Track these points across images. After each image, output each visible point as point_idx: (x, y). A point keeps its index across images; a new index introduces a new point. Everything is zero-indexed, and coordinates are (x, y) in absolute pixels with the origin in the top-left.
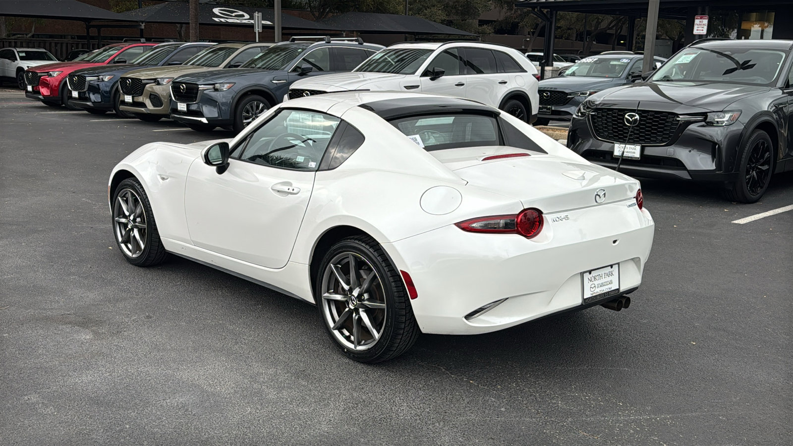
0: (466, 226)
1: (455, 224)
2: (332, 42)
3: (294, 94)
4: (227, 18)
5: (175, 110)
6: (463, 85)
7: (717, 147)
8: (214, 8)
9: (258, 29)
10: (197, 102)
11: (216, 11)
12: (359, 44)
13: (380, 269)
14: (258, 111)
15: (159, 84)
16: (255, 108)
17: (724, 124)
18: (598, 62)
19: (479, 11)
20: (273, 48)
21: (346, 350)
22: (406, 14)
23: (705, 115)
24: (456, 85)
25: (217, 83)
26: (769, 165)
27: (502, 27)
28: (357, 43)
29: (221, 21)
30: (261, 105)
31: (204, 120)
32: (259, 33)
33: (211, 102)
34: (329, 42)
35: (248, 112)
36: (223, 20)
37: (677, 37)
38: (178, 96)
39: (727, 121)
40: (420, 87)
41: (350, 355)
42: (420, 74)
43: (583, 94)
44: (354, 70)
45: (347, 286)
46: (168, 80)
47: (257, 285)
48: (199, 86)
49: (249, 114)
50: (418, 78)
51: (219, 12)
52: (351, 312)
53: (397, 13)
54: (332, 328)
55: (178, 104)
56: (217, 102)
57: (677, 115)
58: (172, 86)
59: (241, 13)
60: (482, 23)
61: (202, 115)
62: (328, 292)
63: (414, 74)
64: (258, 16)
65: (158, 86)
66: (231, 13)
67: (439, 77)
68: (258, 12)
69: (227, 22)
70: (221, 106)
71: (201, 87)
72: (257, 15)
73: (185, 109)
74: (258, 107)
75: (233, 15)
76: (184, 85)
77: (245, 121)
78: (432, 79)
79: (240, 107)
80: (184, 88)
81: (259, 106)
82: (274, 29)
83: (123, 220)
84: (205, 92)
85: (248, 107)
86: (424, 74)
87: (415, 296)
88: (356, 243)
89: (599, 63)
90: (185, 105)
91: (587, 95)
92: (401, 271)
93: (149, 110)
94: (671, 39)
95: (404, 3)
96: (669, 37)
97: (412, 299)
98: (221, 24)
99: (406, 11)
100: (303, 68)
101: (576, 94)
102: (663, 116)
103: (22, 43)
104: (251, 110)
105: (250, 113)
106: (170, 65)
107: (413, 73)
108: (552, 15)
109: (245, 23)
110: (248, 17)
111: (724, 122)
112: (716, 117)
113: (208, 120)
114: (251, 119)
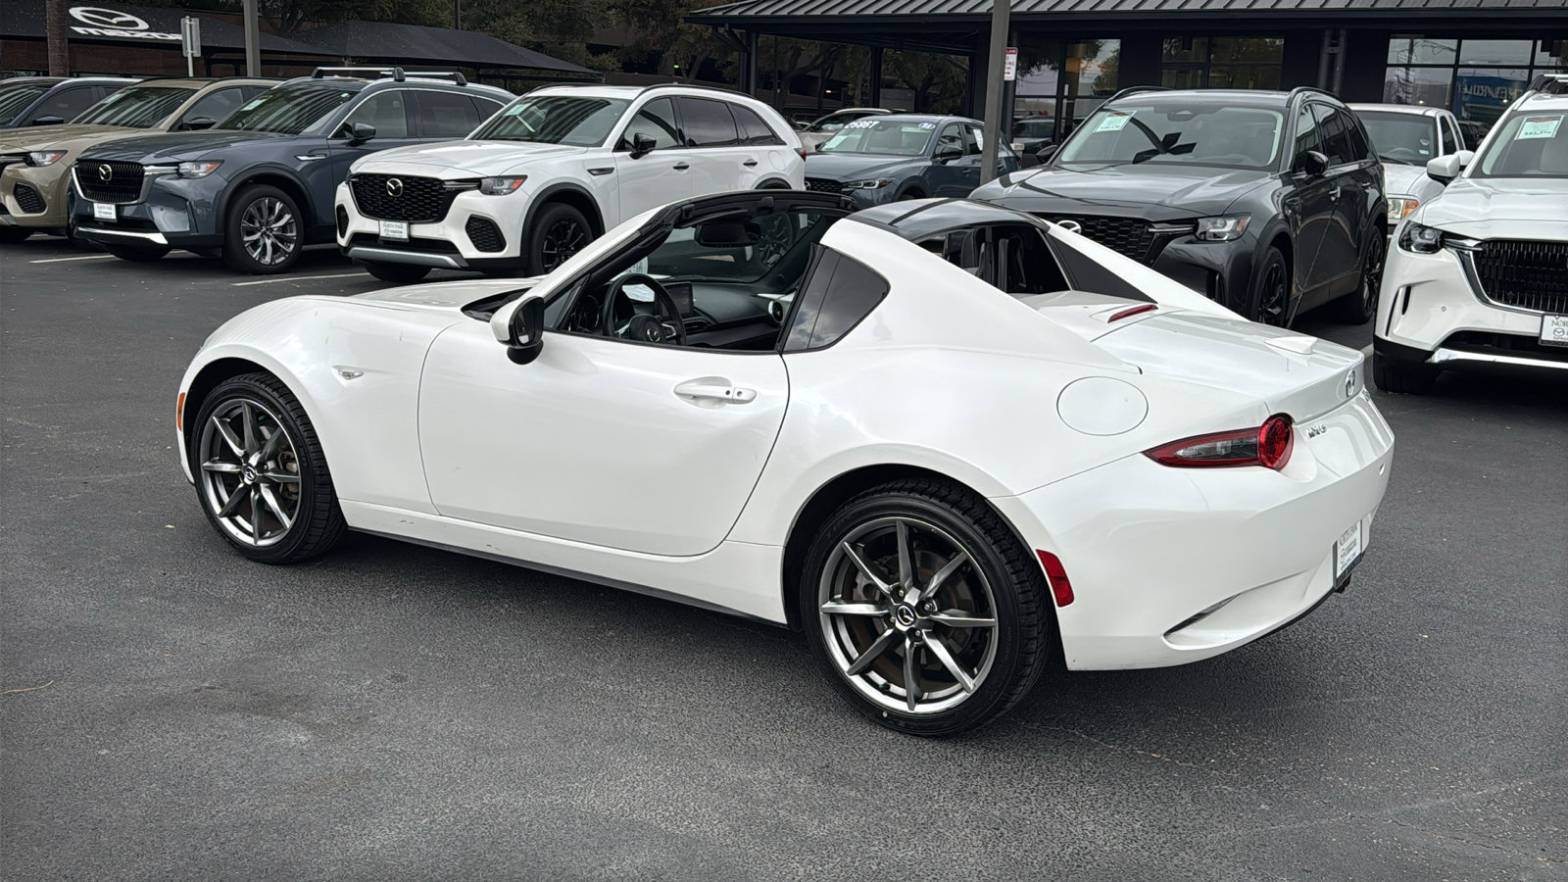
0: (1166, 456)
1: (1144, 452)
2: (407, 79)
3: (365, 183)
4: (102, 28)
5: (90, 220)
6: (686, 167)
7: (1217, 278)
8: (70, 7)
9: (192, 51)
10: (140, 200)
11: (76, 12)
12: (458, 84)
13: (980, 548)
14: (273, 217)
15: (31, 163)
16: (265, 212)
17: (1225, 238)
18: (881, 128)
19: (592, 27)
20: (279, 90)
21: (885, 715)
22: (457, 28)
23: (1193, 222)
24: (676, 168)
25: (184, 162)
26: (1281, 306)
27: (630, 58)
28: (454, 83)
29: (90, 34)
30: (278, 206)
31: (158, 238)
32: (194, 58)
33: (173, 200)
34: (403, 80)
35: (251, 220)
36: (93, 31)
37: (920, 84)
38: (92, 188)
39: (1229, 232)
40: (615, 171)
41: (896, 723)
42: (613, 147)
43: (868, 184)
44: (469, 137)
45: (886, 586)
46: (53, 155)
47: (618, 590)
48: (146, 168)
49: (253, 223)
50: (610, 155)
51: (84, 16)
52: (898, 637)
53: (440, 25)
54: (848, 672)
55: (96, 205)
56: (186, 200)
57: (1150, 224)
58: (76, 169)
59: (130, 18)
60: (596, 50)
61: (154, 229)
62: (832, 599)
63: (601, 146)
64: (191, 25)
65: (30, 169)
66: (107, 17)
67: (647, 153)
68: (191, 17)
69: (103, 35)
70: (194, 208)
71: (149, 170)
72: (188, 22)
73: (113, 216)
74: (271, 209)
75: (114, 21)
76: (108, 166)
77: (246, 239)
78: (635, 156)
79: (237, 208)
80: (108, 173)
81: (275, 209)
82: (245, 52)
83: (228, 467)
84: (158, 180)
85: (252, 209)
86: (621, 146)
87: (1067, 598)
88: (917, 499)
89: (882, 130)
90: (113, 207)
91: (876, 187)
92: (1038, 551)
93: (16, 219)
94: (912, 87)
95: (451, 6)
96: (908, 85)
97: (1060, 605)
98: (89, 41)
99: (457, 21)
100: (358, 132)
101: (857, 185)
102: (1123, 226)
104: (258, 216)
105: (256, 221)
106: (36, 123)
107: (600, 144)
108: (749, 39)
109: (140, 38)
110: (146, 26)
111: (1224, 234)
112: (1209, 225)
113: (166, 238)
114: (259, 234)
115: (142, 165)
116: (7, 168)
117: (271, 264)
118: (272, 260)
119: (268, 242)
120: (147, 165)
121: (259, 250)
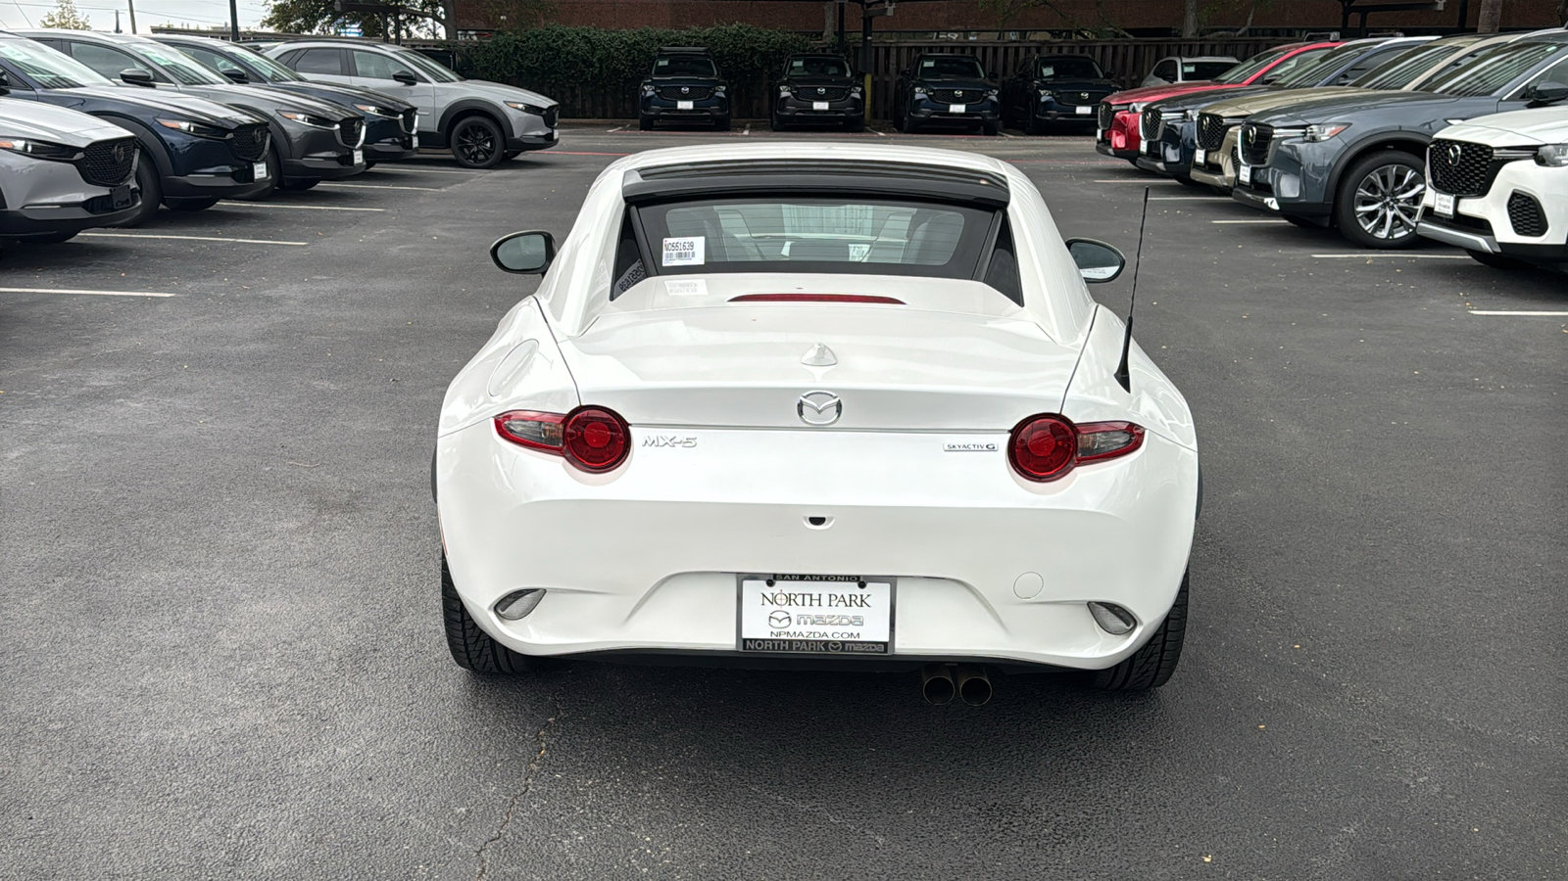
1: (494, 418)
3: (1439, 151)
5: (1238, 182)
10: (1266, 164)
14: (1400, 187)
16: (1391, 181)
25: (1311, 125)
30: (1409, 175)
31: (1273, 203)
35: (1372, 188)
38: (1248, 151)
48: (1275, 130)
49: (1374, 193)
55: (1242, 167)
56: (1303, 165)
61: (1273, 194)
70: (1308, 173)
71: (1278, 133)
73: (1249, 179)
74: (1399, 178)
76: (1254, 129)
77: (1360, 209)
80: (1254, 136)
81: (1404, 177)
84: (1284, 143)
85: (1375, 177)
90: (1250, 169)
100: (1539, 91)
103: (1213, 47)
104: (1381, 186)
105: (1378, 191)
113: (1279, 204)
114: (1380, 204)
115: (1272, 127)
116: (1231, 130)
117: (1387, 238)
118: (1391, 233)
119: (1390, 214)
120: (1277, 128)
121: (1375, 222)
